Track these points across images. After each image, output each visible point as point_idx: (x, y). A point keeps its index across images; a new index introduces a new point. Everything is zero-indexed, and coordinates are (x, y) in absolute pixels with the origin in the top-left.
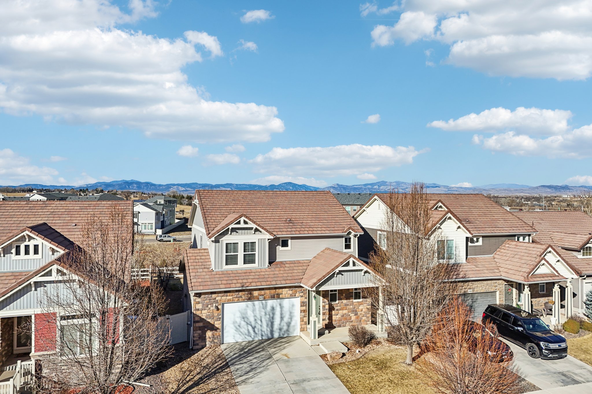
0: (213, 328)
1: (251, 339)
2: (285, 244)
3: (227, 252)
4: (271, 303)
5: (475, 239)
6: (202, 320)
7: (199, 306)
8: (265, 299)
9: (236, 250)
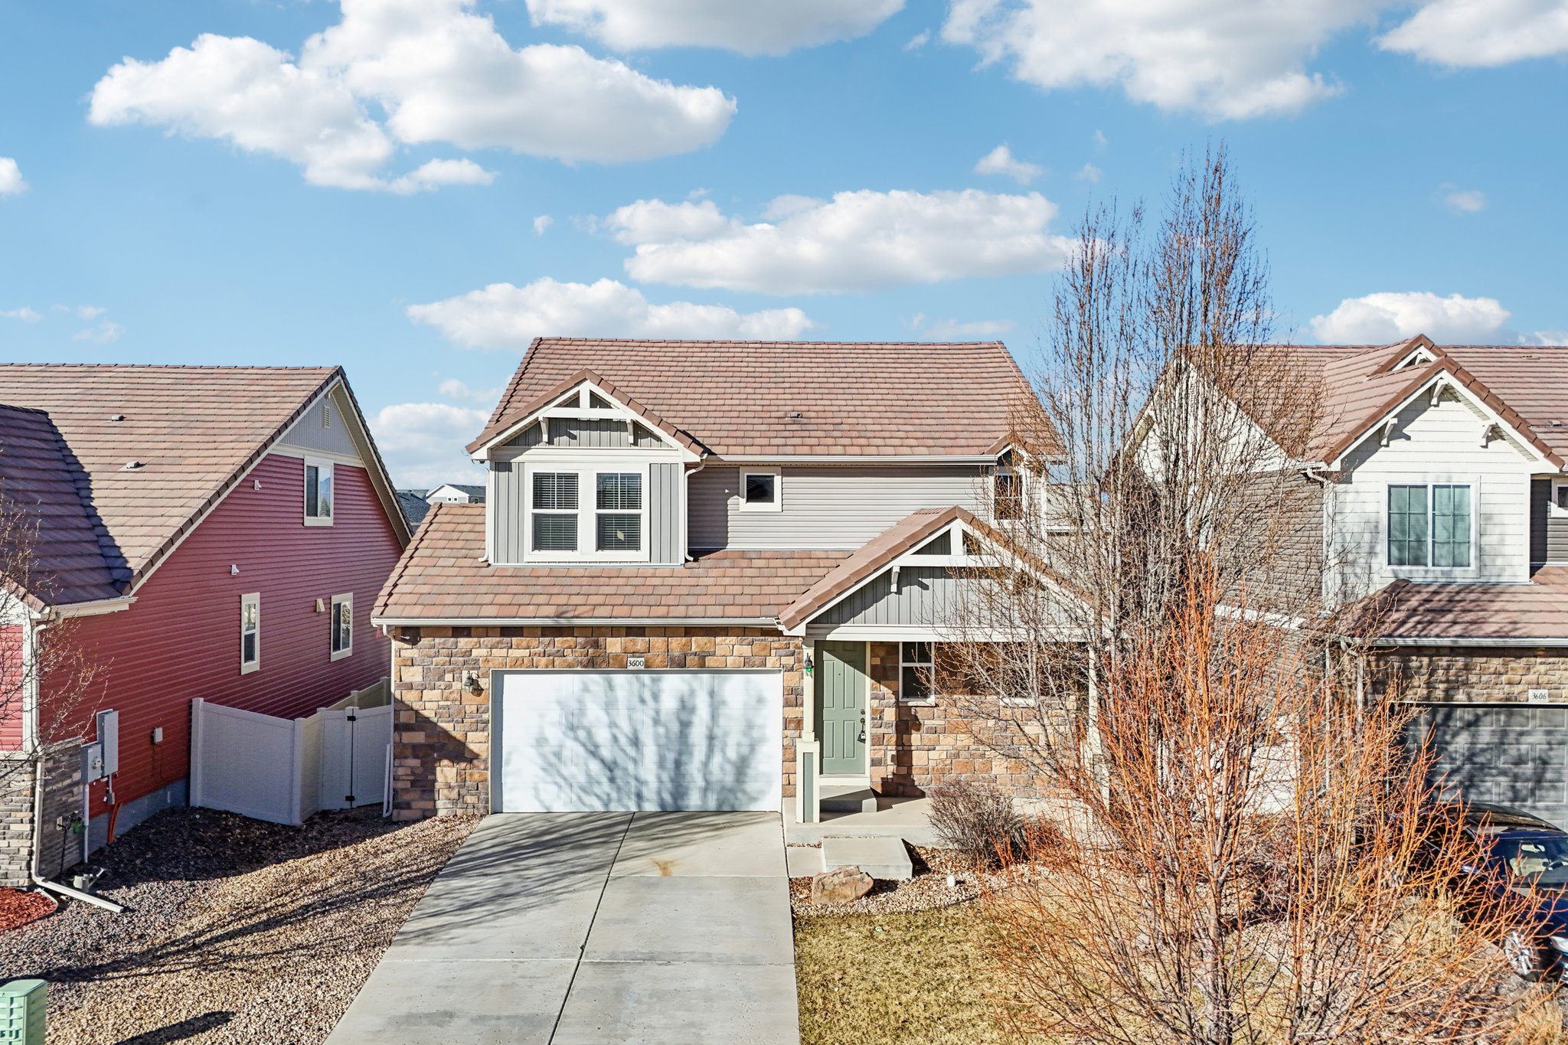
0: (459, 753)
2: (759, 490)
3: (537, 505)
4: (673, 684)
6: (422, 723)
8: (648, 668)
9: (569, 499)
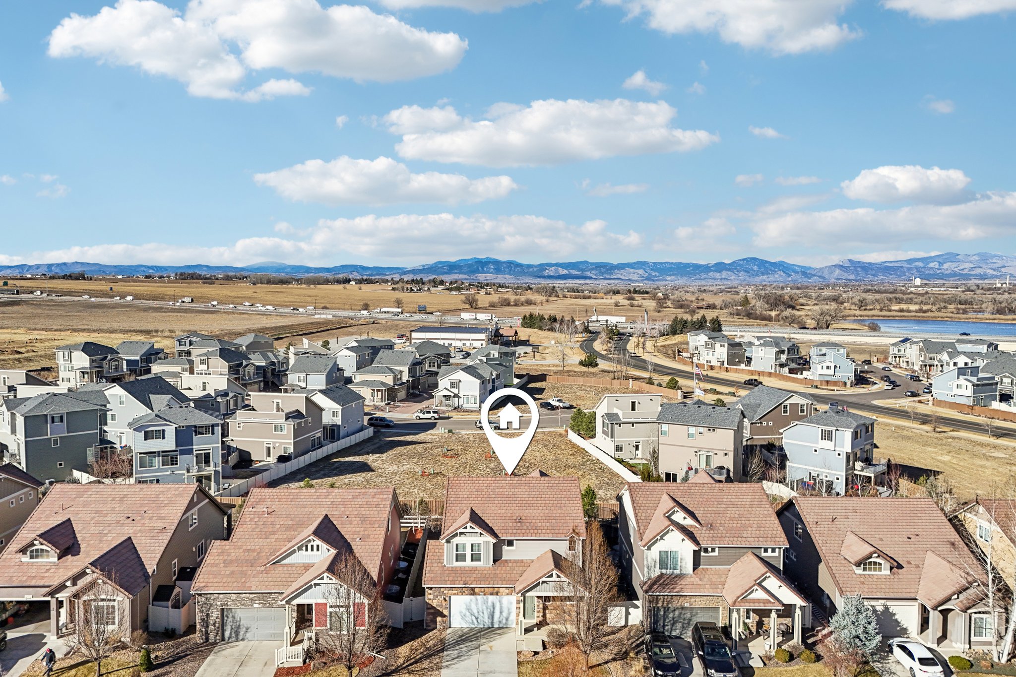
0: (442, 614)
1: (474, 626)
2: (510, 543)
3: (457, 551)
4: (491, 598)
5: (710, 549)
6: (433, 608)
7: (431, 597)
8: (485, 595)
9: (464, 549)
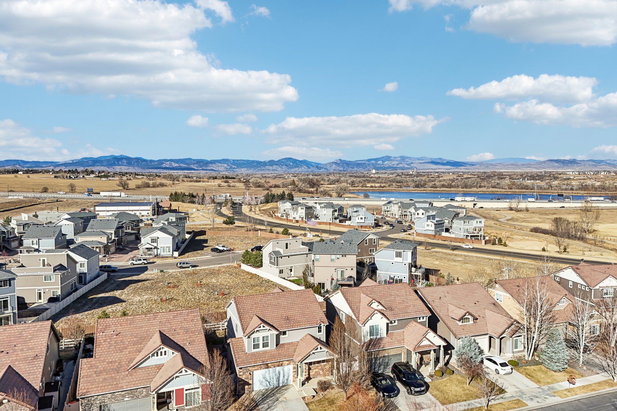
0: (249, 384)
1: (267, 388)
2: (284, 333)
3: (254, 342)
4: (278, 369)
7: (241, 374)
9: (258, 340)
